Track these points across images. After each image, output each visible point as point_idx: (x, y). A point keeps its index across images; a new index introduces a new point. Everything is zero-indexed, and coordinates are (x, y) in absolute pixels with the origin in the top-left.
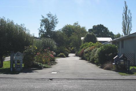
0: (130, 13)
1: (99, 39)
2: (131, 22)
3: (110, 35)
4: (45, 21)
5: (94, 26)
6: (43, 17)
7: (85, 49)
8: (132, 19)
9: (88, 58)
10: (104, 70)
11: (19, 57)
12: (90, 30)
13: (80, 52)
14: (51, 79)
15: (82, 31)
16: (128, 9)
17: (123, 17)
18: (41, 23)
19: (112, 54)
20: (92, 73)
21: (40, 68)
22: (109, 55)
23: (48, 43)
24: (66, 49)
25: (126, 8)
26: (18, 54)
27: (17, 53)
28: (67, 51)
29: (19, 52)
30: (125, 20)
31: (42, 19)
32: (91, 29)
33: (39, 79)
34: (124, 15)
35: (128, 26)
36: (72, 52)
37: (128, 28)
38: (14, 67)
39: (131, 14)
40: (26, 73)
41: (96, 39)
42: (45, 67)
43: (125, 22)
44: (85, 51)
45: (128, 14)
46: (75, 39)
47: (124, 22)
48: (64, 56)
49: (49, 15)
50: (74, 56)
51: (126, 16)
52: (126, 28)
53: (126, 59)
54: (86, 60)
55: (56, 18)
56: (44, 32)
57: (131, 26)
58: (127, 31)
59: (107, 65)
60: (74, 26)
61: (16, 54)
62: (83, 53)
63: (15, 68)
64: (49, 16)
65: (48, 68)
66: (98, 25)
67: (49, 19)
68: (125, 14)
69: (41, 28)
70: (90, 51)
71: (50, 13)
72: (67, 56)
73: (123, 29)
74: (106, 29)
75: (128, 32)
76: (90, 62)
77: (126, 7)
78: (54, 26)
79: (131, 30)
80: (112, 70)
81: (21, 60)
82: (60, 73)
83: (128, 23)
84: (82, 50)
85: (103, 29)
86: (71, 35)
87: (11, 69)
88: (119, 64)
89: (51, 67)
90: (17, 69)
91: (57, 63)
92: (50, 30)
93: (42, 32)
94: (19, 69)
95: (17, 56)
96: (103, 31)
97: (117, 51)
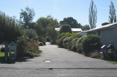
0: (95, 8)
1: (74, 30)
2: (96, 16)
3: (79, 26)
4: (24, 14)
5: (65, 18)
6: (22, 10)
7: (63, 39)
8: (97, 12)
9: (68, 47)
10: (91, 58)
11: (13, 47)
13: (58, 41)
14: (51, 69)
16: (94, 4)
17: (90, 11)
18: (21, 15)
19: (97, 43)
21: (32, 57)
22: (94, 44)
23: (30, 33)
25: (93, 3)
26: (12, 44)
27: (11, 43)
28: (44, 40)
29: (13, 43)
30: (91, 14)
31: (21, 12)
32: (62, 21)
33: (40, 69)
34: (90, 9)
35: (94, 18)
37: (94, 21)
38: (8, 56)
39: (96, 9)
40: (21, 62)
41: (70, 29)
43: (91, 15)
44: (64, 40)
45: (93, 8)
46: (50, 29)
47: (90, 15)
48: (43, 44)
49: (27, 9)
50: (50, 44)
51: (92, 10)
52: (92, 20)
54: (66, 48)
57: (97, 19)
58: (92, 23)
60: (47, 18)
61: (10, 44)
62: (61, 42)
63: (10, 58)
64: (27, 10)
66: (68, 18)
67: (28, 13)
68: (91, 8)
69: (20, 20)
70: (71, 40)
71: (28, 7)
73: (90, 21)
74: (75, 21)
75: (94, 24)
77: (92, 2)
79: (96, 22)
80: (100, 58)
81: (15, 50)
82: (53, 61)
83: (94, 16)
84: (60, 39)
85: (72, 21)
86: (47, 26)
87: (6, 58)
88: (106, 53)
89: (40, 56)
90: (12, 58)
91: (42, 51)
92: (28, 22)
93: (21, 23)
94: (13, 58)
95: (11, 46)
96: (72, 23)
97: (100, 41)
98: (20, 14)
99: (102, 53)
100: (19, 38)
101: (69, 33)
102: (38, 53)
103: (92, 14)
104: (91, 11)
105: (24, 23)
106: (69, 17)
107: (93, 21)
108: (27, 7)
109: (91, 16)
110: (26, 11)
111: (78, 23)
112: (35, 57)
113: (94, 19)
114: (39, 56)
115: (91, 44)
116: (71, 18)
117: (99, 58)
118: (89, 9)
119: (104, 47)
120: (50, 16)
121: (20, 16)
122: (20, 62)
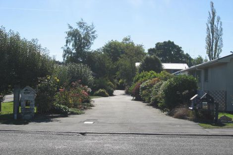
0: (219, 23)
1: (167, 66)
2: (221, 38)
3: (185, 59)
4: (74, 35)
5: (158, 43)
6: (71, 27)
7: (141, 83)
8: (223, 32)
9: (147, 98)
10: (174, 119)
11: (29, 95)
12: (151, 51)
13: (133, 87)
14: (83, 134)
15: (137, 52)
16: (217, 15)
17: (208, 29)
18: (68, 38)
19: (187, 91)
20: (154, 124)
21: (65, 114)
22: (184, 93)
23: (78, 71)
24: (110, 82)
25: (214, 14)
26: (26, 90)
27: (24, 89)
28: (111, 86)
29: (28, 87)
31: (69, 30)
33: (63, 133)
34: (210, 25)
35: (216, 43)
36: (120, 87)
37: (216, 48)
38: (20, 112)
39: (221, 24)
41: (160, 66)
42: (73, 113)
43: (211, 37)
44: (141, 85)
45: (215, 23)
46: (125, 65)
47: (209, 36)
48: (106, 94)
49: (81, 24)
50: (124, 95)
51: (213, 26)
52: (212, 48)
53: (213, 100)
54: (144, 101)
55: (94, 30)
56: (71, 53)
57: (222, 44)
58: (213, 53)
59: (180, 111)
60: (123, 43)
61: (23, 91)
62: (138, 90)
63: (22, 115)
64: (80, 26)
65: (78, 114)
66: (165, 42)
67: (82, 32)
68: (211, 23)
69: (67, 45)
70: (151, 86)
72: (111, 94)
73: (208, 49)
74: (178, 49)
75: (216, 54)
76: (151, 105)
77: (213, 12)
78: (90, 42)
79: (221, 50)
80: (188, 119)
81: (32, 101)
82: (98, 123)
83: (216, 39)
84: (136, 84)
85: (173, 48)
86: (118, 58)
87: (16, 115)
88: (199, 108)
89: (84, 113)
90: (26, 116)
91: (93, 106)
92: (82, 50)
93: (68, 52)
94: (29, 116)
95: (25, 93)
96: (172, 53)
97: (197, 87)
98: (66, 35)
99: (192, 108)
100: (41, 81)
101: (154, 72)
102: (84, 108)
103: (213, 35)
104: (210, 28)
105: (74, 51)
106: (167, 41)
107: (214, 49)
108: (82, 21)
109: (210, 39)
110: (79, 29)
111: (185, 53)
112: (71, 116)
113: (216, 45)
114: (80, 114)
115: (178, 93)
116: (169, 42)
117: (186, 119)
118: (207, 24)
119: (196, 97)
120: (129, 39)
121: (66, 39)
122: (38, 122)
